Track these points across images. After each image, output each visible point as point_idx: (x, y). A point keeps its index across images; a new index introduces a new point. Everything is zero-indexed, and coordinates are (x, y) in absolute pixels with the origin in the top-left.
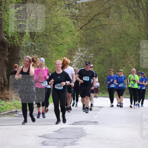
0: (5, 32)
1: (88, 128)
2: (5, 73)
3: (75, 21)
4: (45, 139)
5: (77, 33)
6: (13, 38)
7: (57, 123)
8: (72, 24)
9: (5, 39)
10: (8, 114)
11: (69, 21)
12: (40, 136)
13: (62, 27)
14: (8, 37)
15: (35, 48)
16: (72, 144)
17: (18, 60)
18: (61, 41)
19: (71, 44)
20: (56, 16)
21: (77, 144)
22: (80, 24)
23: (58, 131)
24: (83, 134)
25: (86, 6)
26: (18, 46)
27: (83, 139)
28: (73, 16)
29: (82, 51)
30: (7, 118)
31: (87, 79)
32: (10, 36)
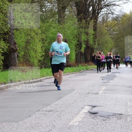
0: (89, 43)
1: (117, 74)
2: (89, 57)
3: (112, 39)
4: (103, 78)
5: (113, 43)
6: (92, 45)
7: (108, 73)
8: (111, 40)
9: (89, 45)
10: (91, 70)
11: (110, 39)
12: (101, 77)
13: (108, 41)
14: (90, 45)
15: (99, 48)
16: (112, 80)
17: (94, 52)
18: (107, 46)
19: (111, 47)
20: (106, 38)
21: (114, 80)
22: (114, 40)
23: (107, 76)
24: (115, 76)
25: (116, 35)
26: (94, 48)
27: (115, 78)
28: (112, 38)
29: (115, 49)
30: (90, 71)
31: (118, 58)
32: (91, 44)
